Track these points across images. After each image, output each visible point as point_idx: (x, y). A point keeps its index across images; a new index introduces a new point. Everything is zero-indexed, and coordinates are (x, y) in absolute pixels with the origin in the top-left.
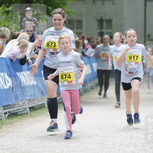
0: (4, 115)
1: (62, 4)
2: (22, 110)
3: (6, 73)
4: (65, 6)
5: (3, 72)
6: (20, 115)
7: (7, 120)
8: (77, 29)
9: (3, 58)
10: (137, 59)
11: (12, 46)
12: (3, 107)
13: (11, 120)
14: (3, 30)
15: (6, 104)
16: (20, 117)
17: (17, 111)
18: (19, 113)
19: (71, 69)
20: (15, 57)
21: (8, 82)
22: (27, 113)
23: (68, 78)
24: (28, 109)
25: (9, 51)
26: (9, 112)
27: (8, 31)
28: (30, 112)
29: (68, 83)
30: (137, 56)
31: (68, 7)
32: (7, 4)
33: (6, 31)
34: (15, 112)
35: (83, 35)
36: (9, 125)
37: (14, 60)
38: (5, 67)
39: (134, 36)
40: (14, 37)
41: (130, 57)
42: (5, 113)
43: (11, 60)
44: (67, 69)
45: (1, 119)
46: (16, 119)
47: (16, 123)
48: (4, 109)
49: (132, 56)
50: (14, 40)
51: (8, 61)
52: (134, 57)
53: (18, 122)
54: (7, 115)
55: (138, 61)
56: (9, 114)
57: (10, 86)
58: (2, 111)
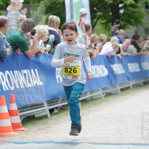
0: (102, 95)
3: (103, 65)
9: (101, 56)
12: (102, 89)
13: (108, 98)
15: (103, 87)
18: (113, 93)
21: (105, 72)
22: (118, 93)
24: (119, 91)
26: (106, 92)
28: (121, 92)
32: (103, 18)
34: (110, 92)
37: (109, 57)
38: (103, 61)
42: (103, 93)
43: (107, 57)
45: (101, 97)
46: (111, 97)
48: (103, 91)
51: (105, 57)
56: (106, 94)
57: (106, 75)
58: (101, 92)
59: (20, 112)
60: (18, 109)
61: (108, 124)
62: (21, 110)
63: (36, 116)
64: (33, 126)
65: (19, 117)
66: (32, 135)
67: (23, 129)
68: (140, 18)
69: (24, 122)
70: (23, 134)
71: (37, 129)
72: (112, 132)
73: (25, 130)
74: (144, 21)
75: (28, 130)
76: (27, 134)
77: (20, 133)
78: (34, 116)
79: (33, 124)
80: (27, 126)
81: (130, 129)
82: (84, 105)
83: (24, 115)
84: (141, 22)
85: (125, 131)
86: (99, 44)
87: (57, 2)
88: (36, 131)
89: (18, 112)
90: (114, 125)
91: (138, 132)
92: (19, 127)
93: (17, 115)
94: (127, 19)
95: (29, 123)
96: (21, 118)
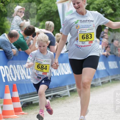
59: (21, 99)
60: (19, 96)
61: (92, 110)
62: (22, 98)
63: (34, 102)
64: (31, 111)
65: (20, 103)
66: (30, 117)
67: (23, 112)
69: (23, 108)
70: (23, 116)
71: (35, 113)
72: (95, 117)
73: (25, 114)
75: (27, 114)
76: (27, 117)
77: (21, 116)
78: (32, 102)
79: (31, 109)
80: (26, 110)
81: (110, 114)
82: (72, 95)
83: (24, 102)
85: (106, 116)
87: (52, 11)
88: (33, 115)
89: (19, 98)
90: (97, 111)
91: (117, 117)
92: (20, 111)
93: (18, 101)
95: (28, 108)
96: (21, 104)
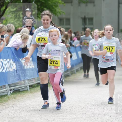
0: (9, 92)
1: (55, 6)
2: (23, 87)
3: (11, 59)
4: (57, 7)
5: (9, 58)
6: (22, 91)
7: (12, 95)
8: (66, 25)
9: (9, 48)
10: (112, 50)
11: (16, 38)
12: (9, 85)
13: (15, 95)
14: (9, 26)
16: (22, 93)
17: (20, 88)
18: (21, 90)
19: (59, 57)
20: (18, 47)
21: (13, 66)
22: (27, 90)
23: (55, 64)
24: (28, 87)
25: (14, 42)
26: (14, 89)
27: (13, 27)
28: (30, 89)
29: (55, 68)
30: (112, 47)
31: (59, 8)
33: (11, 26)
34: (18, 89)
35: (71, 30)
36: (13, 99)
37: (18, 49)
39: (110, 31)
40: (18, 31)
41: (107, 48)
42: (11, 90)
43: (16, 49)
44: (56, 57)
45: (8, 94)
46: (19, 95)
47: (19, 98)
48: (10, 87)
49: (108, 48)
50: (18, 34)
51: (13, 50)
52: (109, 48)
53: (20, 97)
54: (12, 92)
55: (112, 51)
56: (13, 90)
57: (14, 69)
58: (8, 88)
68: (54, 7)
74: (58, 10)
84: (55, 11)
86: (6, 35)
94: (39, 7)
